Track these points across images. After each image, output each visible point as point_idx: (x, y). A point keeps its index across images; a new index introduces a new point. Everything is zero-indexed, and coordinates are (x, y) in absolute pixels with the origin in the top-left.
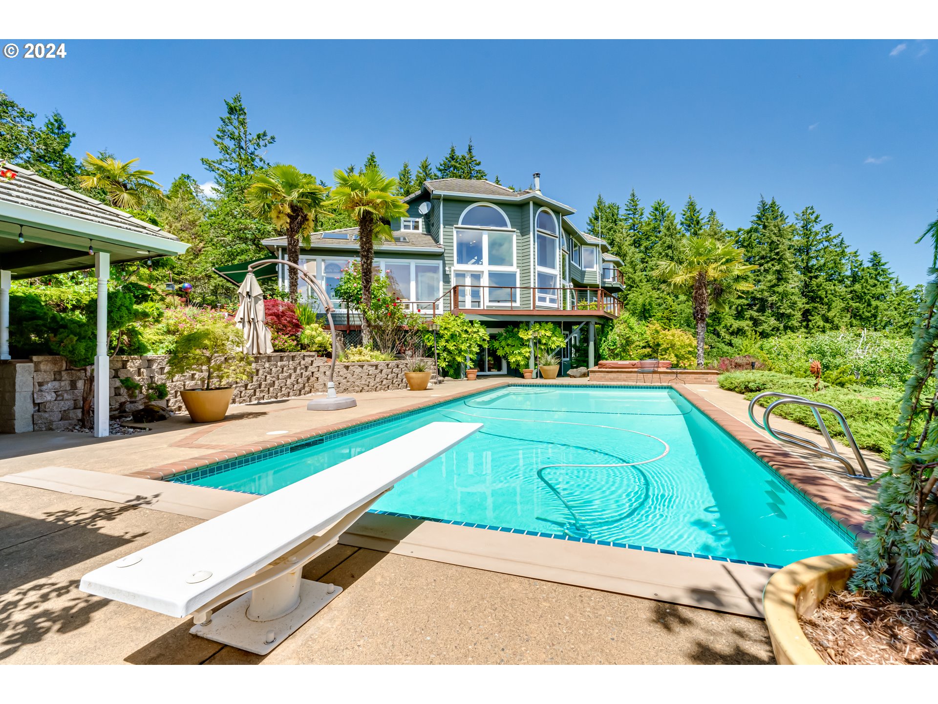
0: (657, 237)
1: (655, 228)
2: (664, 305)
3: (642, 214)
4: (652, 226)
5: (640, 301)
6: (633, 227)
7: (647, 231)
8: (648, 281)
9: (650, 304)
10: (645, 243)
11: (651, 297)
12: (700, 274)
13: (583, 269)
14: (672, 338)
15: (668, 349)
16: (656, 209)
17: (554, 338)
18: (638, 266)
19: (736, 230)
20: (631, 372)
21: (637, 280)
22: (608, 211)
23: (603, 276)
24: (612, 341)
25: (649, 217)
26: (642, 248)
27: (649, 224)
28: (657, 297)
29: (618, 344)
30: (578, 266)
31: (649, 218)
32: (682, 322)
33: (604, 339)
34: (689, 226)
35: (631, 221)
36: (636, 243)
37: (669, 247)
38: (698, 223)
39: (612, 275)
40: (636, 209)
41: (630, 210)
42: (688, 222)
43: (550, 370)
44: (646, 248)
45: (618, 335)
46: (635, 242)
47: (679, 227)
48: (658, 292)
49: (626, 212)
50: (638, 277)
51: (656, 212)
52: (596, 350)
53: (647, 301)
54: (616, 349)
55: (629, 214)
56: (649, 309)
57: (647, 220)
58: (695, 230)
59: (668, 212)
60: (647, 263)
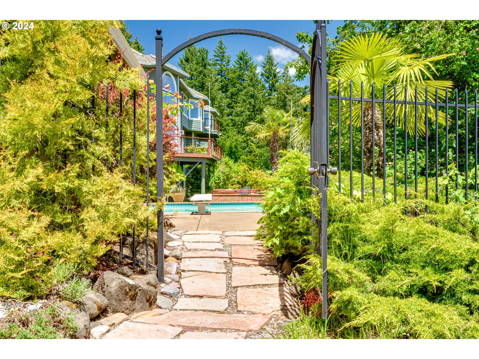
0: (241, 84)
1: (240, 76)
2: (247, 149)
3: (229, 62)
4: (237, 74)
5: (228, 144)
6: (220, 73)
7: (233, 78)
8: (234, 125)
9: (236, 147)
10: (232, 90)
11: (236, 140)
12: (274, 133)
13: (190, 119)
14: (256, 177)
15: (253, 185)
16: (241, 59)
17: (178, 174)
18: (225, 111)
19: (304, 87)
20: (234, 196)
21: (225, 124)
22: (198, 54)
23: (205, 124)
24: (217, 177)
25: (235, 64)
26: (228, 93)
27: (235, 72)
28: (242, 140)
29: (222, 178)
30: (186, 116)
31: (234, 66)
32: (262, 164)
33: (212, 175)
34: (268, 78)
35: (218, 67)
36: (224, 89)
37: (252, 96)
38: (275, 76)
39: (210, 124)
40: (223, 56)
41: (218, 56)
42: (267, 75)
43: (180, 196)
44: (232, 94)
45: (222, 173)
46: (222, 87)
47: (260, 77)
48: (243, 136)
49: (214, 57)
50: (226, 121)
51: (241, 61)
52: (207, 183)
53: (233, 144)
54: (220, 183)
55: (217, 60)
56: (235, 152)
57: (233, 67)
58: (272, 82)
59: (251, 62)
60: (232, 108)
